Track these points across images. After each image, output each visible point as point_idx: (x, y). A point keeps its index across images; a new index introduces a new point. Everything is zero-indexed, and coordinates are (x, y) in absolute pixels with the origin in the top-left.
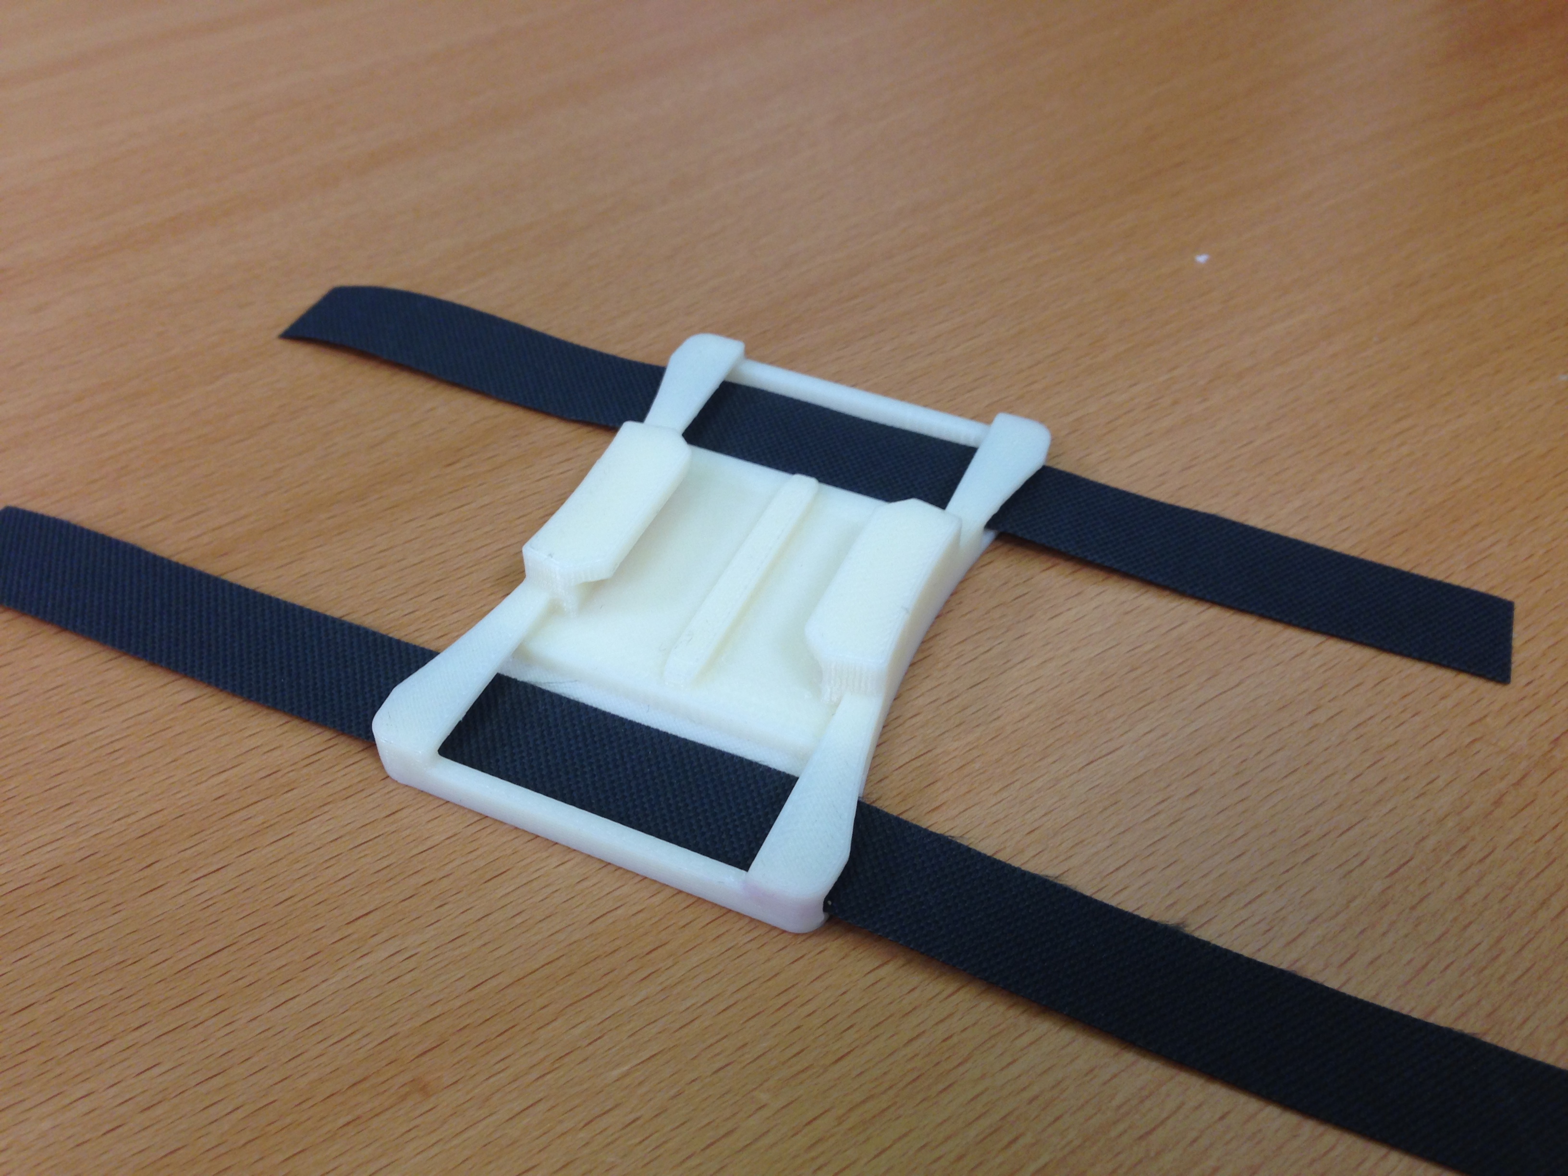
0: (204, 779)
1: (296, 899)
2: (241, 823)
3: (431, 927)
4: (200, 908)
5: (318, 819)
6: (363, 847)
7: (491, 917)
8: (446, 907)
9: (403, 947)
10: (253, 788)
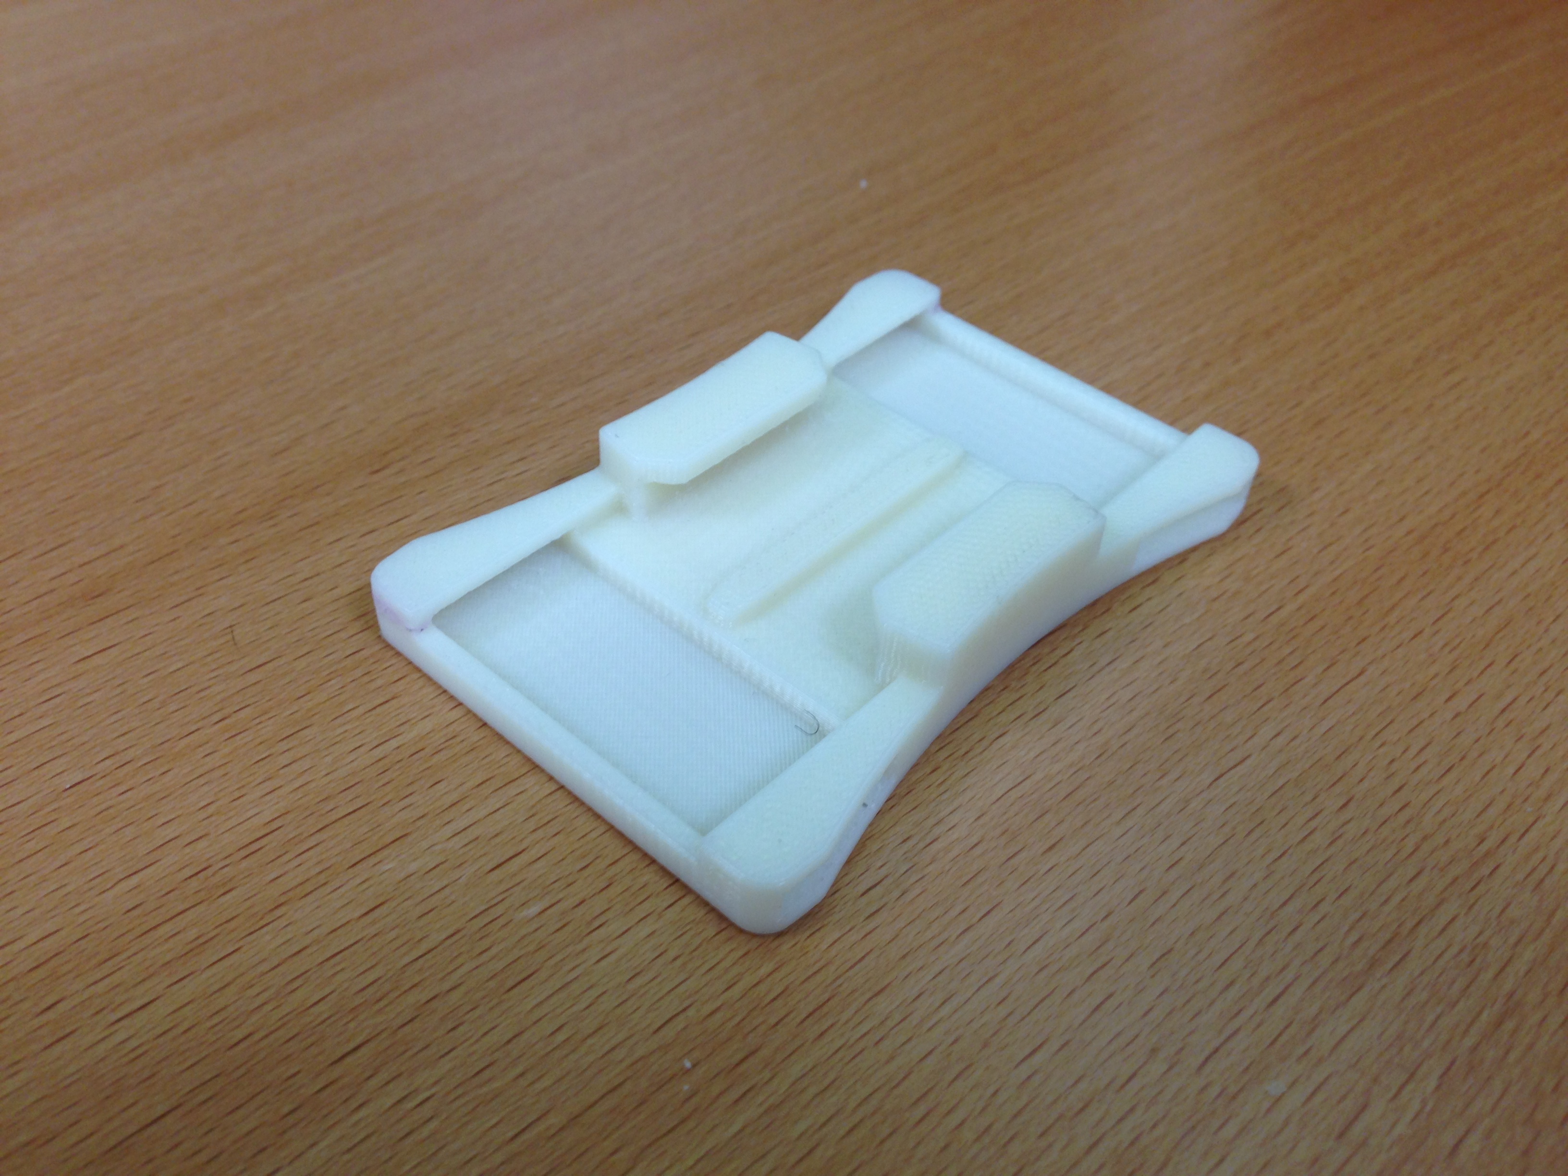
0: (109, 886)
1: (256, 1037)
2: (166, 940)
3: (447, 1058)
4: (126, 1059)
5: (271, 926)
6: (338, 958)
7: (525, 1036)
8: (461, 1029)
9: (412, 1088)
10: (176, 892)
